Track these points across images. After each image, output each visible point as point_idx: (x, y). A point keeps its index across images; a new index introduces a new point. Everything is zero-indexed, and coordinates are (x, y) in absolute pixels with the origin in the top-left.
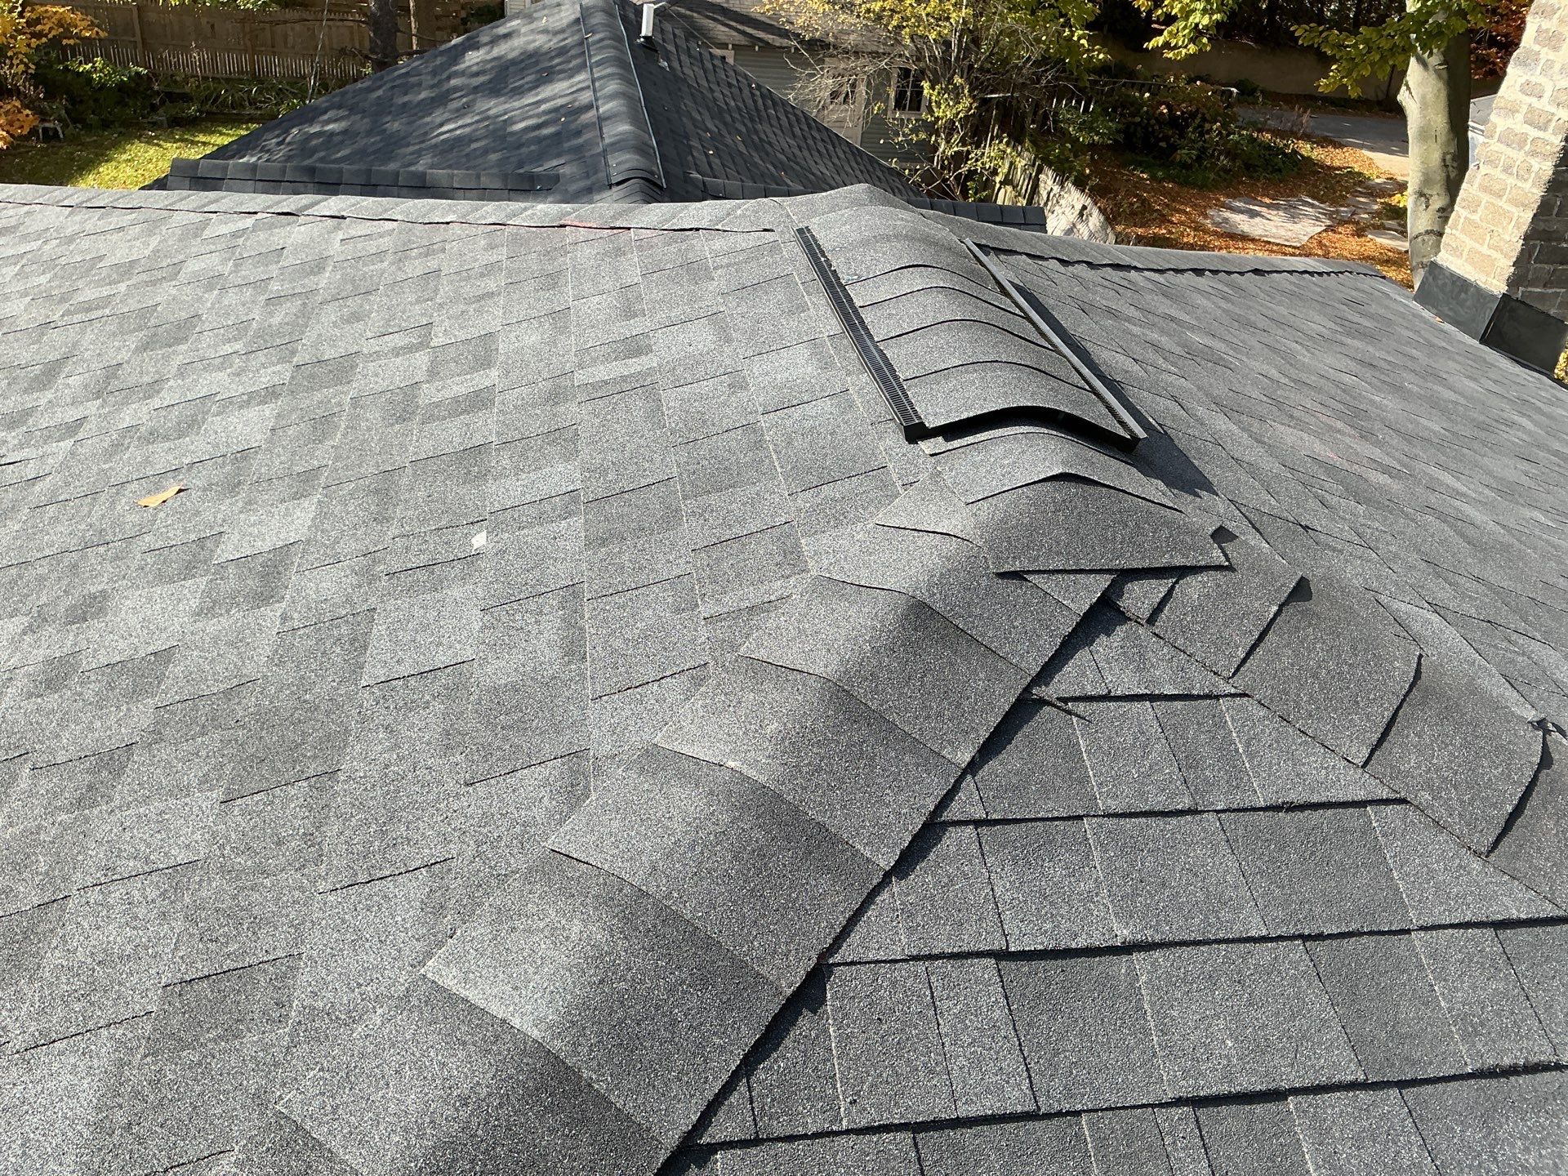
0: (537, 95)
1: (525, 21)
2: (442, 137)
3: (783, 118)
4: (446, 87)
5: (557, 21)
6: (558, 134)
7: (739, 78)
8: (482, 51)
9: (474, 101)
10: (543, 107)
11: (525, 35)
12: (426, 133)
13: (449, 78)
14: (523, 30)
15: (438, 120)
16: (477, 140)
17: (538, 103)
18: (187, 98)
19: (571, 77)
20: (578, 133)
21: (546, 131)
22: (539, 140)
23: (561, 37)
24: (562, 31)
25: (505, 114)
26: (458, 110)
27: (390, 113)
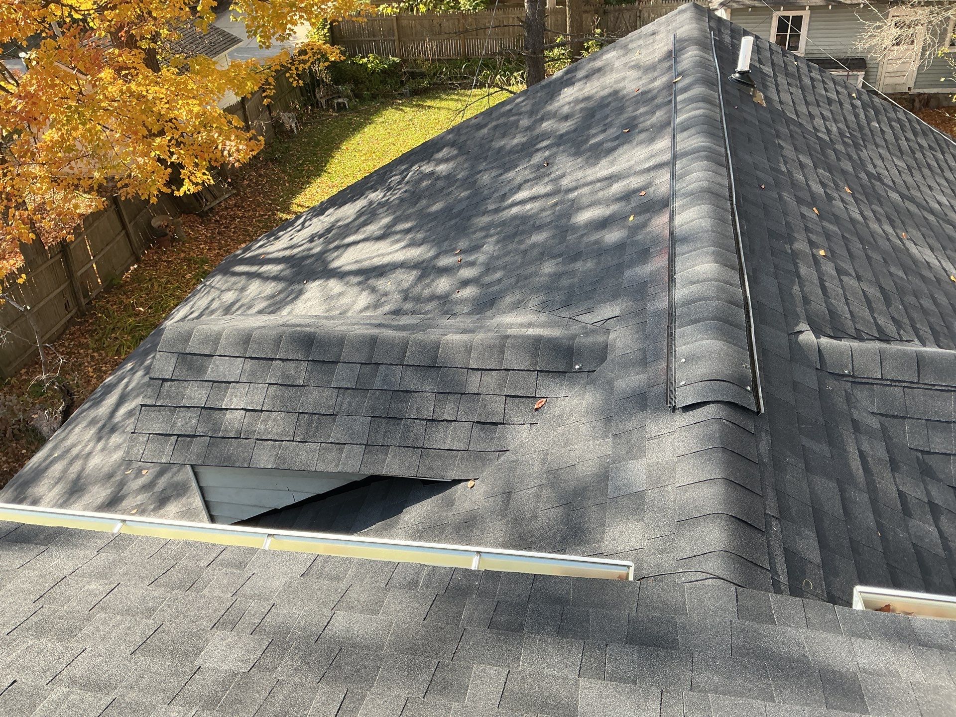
0: (612, 163)
1: (621, 52)
2: (515, 210)
3: (887, 129)
4: (537, 131)
5: (650, 53)
6: (620, 247)
7: (839, 88)
8: (577, 86)
9: (553, 155)
10: (617, 188)
11: (618, 71)
12: (504, 197)
13: (542, 119)
14: (617, 64)
15: (519, 179)
16: (539, 228)
17: (611, 179)
18: (422, 75)
19: (652, 140)
20: (644, 254)
21: (613, 236)
22: (600, 251)
23: (650, 75)
24: (652, 68)
25: (576, 188)
26: (539, 167)
27: (486, 158)
